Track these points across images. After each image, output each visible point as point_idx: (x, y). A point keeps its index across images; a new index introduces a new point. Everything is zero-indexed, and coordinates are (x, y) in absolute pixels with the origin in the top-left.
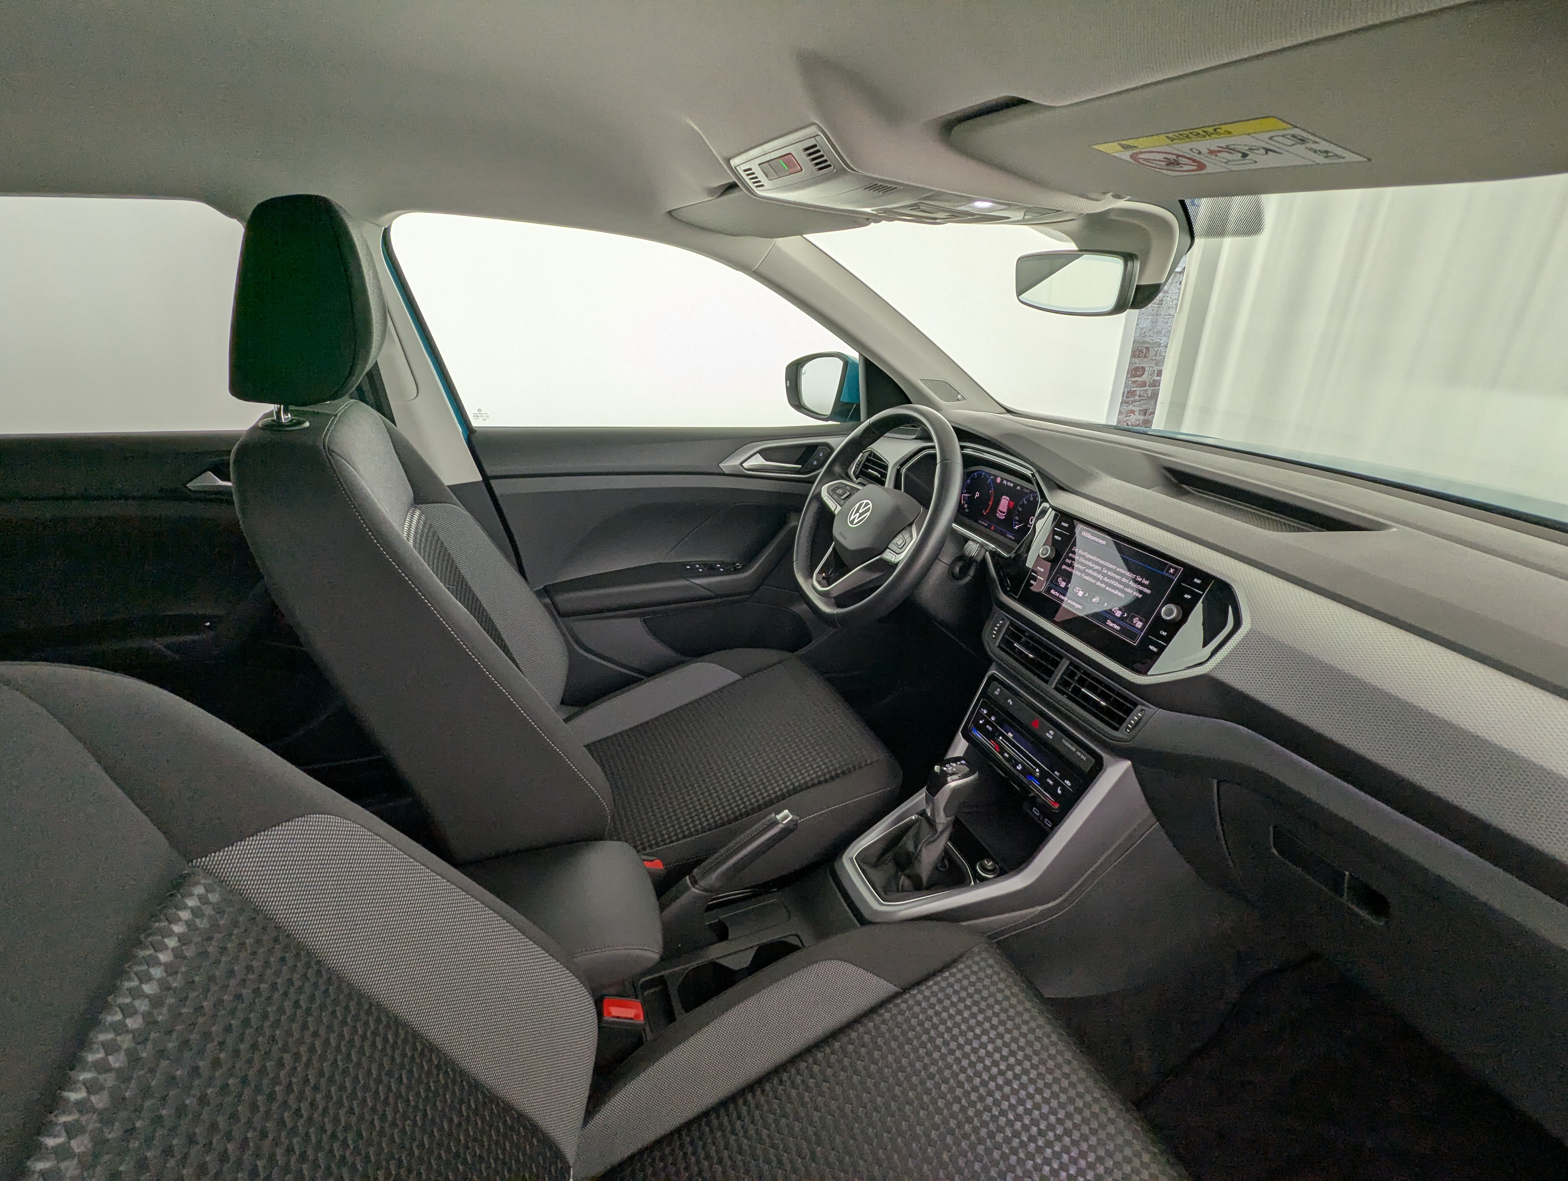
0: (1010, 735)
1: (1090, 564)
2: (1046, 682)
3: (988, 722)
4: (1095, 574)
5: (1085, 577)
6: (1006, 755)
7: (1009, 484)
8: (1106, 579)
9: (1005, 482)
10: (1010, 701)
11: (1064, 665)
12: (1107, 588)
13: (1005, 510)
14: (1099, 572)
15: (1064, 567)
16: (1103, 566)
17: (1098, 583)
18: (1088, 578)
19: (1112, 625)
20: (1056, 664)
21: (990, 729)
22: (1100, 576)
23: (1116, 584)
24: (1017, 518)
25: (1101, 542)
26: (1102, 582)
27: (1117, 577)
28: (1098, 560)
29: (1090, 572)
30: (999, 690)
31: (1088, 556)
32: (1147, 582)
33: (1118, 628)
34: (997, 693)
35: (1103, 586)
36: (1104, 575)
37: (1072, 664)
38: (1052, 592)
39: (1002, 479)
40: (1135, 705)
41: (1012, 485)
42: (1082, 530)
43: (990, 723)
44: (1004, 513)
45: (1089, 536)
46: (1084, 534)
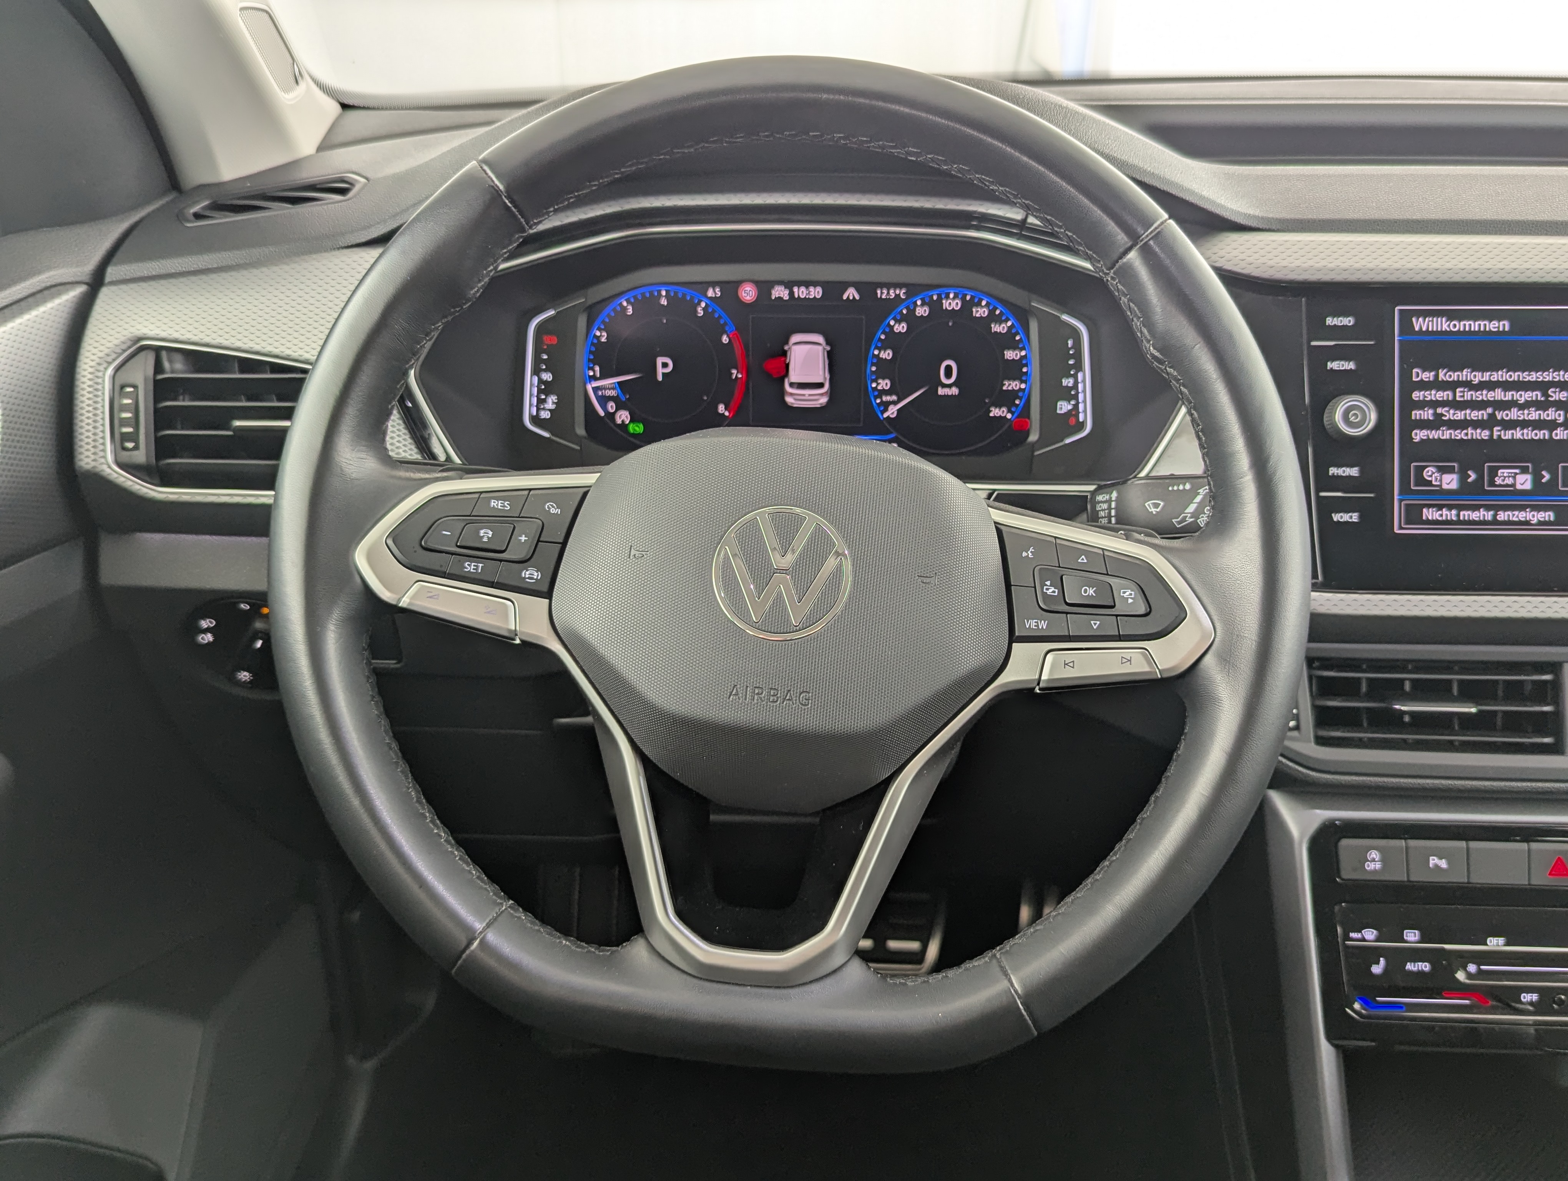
0: (1495, 943)
1: (1498, 395)
2: (1554, 749)
3: (1398, 958)
4: (1533, 415)
5: (1508, 435)
6: (1527, 998)
7: (801, 292)
9: (780, 292)
10: (1433, 861)
13: (819, 373)
14: (1542, 406)
15: (1419, 435)
16: (1544, 387)
17: (1560, 434)
18: (1518, 434)
20: (1554, 692)
21: (1425, 967)
22: (1552, 415)
24: (884, 384)
25: (1493, 326)
28: (1515, 376)
29: (1514, 414)
30: (1374, 854)
31: (1477, 377)
34: (1370, 866)
38: (1430, 514)
39: (764, 288)
41: (816, 292)
42: (1406, 317)
43: (1416, 955)
44: (820, 385)
45: (1442, 324)
46: (1420, 324)
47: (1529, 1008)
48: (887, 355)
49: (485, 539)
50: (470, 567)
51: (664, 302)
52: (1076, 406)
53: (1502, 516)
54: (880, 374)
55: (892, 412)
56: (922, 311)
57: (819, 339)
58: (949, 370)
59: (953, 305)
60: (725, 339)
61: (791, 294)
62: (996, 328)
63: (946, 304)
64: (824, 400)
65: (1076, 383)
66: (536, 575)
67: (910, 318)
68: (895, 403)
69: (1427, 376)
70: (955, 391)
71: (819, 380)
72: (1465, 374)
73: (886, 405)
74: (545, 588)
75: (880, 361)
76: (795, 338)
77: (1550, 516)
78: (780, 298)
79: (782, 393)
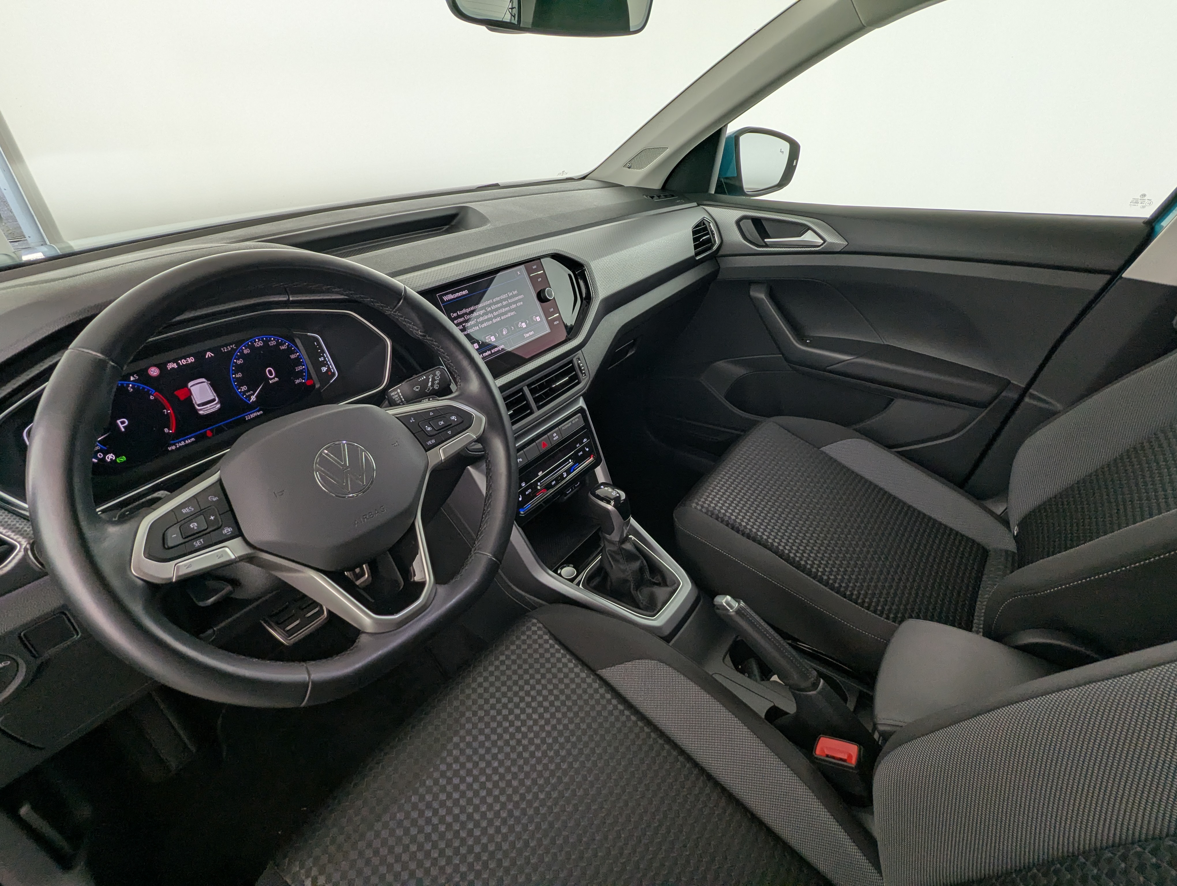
0: (540, 474)
2: (532, 413)
3: (524, 493)
4: (486, 317)
5: (483, 326)
6: (553, 483)
7: (183, 362)
8: (495, 314)
9: (171, 366)
11: (527, 391)
12: (502, 318)
13: (210, 394)
14: (486, 314)
16: (484, 308)
17: (494, 321)
18: (485, 325)
19: (528, 335)
20: (524, 397)
21: (530, 491)
22: (490, 316)
23: (504, 310)
24: (244, 388)
25: (463, 293)
26: (495, 317)
27: (499, 305)
28: (476, 307)
29: (481, 319)
32: (516, 292)
33: (533, 332)
35: (498, 319)
36: (492, 312)
37: (529, 386)
39: (162, 367)
41: (191, 360)
42: (441, 297)
43: (526, 489)
44: (214, 400)
45: (450, 297)
46: (445, 298)
47: (555, 485)
48: (239, 375)
49: (195, 528)
52: (329, 367)
53: (493, 351)
54: (240, 385)
55: (253, 398)
56: (246, 351)
57: (203, 380)
58: (270, 372)
59: (260, 344)
60: (152, 397)
61: (178, 364)
62: (282, 348)
63: (256, 345)
64: (218, 406)
65: (325, 358)
67: (242, 356)
68: (253, 394)
69: (455, 315)
70: (276, 379)
71: (212, 398)
72: (464, 311)
73: (249, 397)
75: (237, 379)
76: (190, 384)
77: (503, 346)
78: (173, 368)
79: (196, 411)
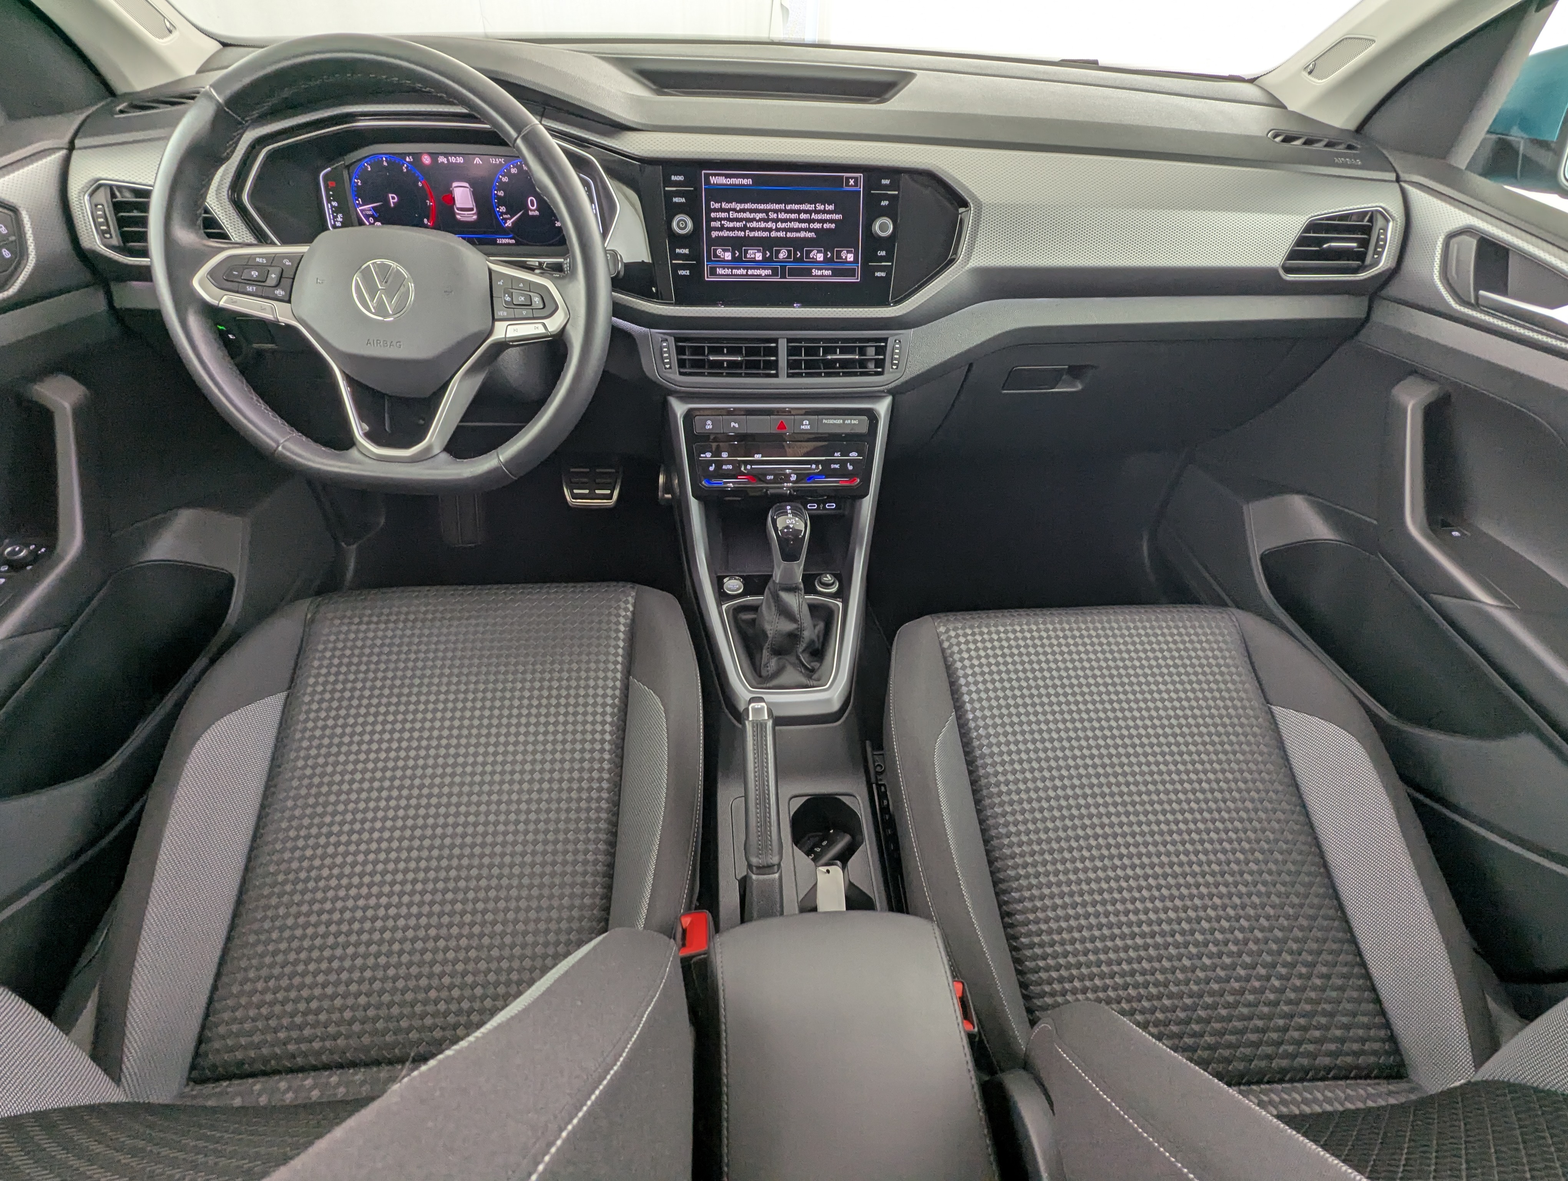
0: (758, 457)
1: (747, 215)
2: (776, 376)
3: (719, 464)
4: (763, 225)
5: (752, 234)
6: (769, 477)
7: (453, 159)
8: (780, 225)
9: (442, 159)
10: (733, 424)
11: (783, 346)
12: (789, 235)
13: (470, 203)
14: (766, 220)
15: (714, 234)
16: (766, 212)
17: (774, 234)
18: (756, 234)
19: (820, 273)
20: (774, 352)
21: (730, 467)
22: (770, 225)
23: (796, 225)
24: (503, 209)
25: (745, 181)
26: (778, 230)
27: (793, 216)
28: (754, 206)
29: (754, 225)
30: (709, 422)
31: (739, 206)
32: (831, 207)
33: (829, 272)
34: (708, 427)
35: (781, 234)
36: (776, 221)
37: (789, 340)
38: (720, 271)
39: (434, 155)
40: (885, 340)
41: (460, 160)
42: (707, 176)
43: (727, 462)
44: (472, 209)
45: (722, 180)
46: (713, 180)
47: (770, 482)
48: (501, 193)
49: (255, 276)
50: (250, 289)
51: (385, 164)
53: (750, 272)
54: (499, 204)
55: (509, 223)
56: (514, 171)
57: (467, 185)
58: (532, 202)
60: (420, 184)
61: (448, 160)
64: (475, 217)
66: (282, 293)
67: (508, 174)
68: (510, 219)
69: (717, 206)
70: (537, 213)
71: (470, 206)
72: (733, 205)
73: (505, 220)
74: (287, 299)
75: (499, 197)
76: (455, 184)
77: (769, 272)
78: (443, 163)
79: (454, 214)
